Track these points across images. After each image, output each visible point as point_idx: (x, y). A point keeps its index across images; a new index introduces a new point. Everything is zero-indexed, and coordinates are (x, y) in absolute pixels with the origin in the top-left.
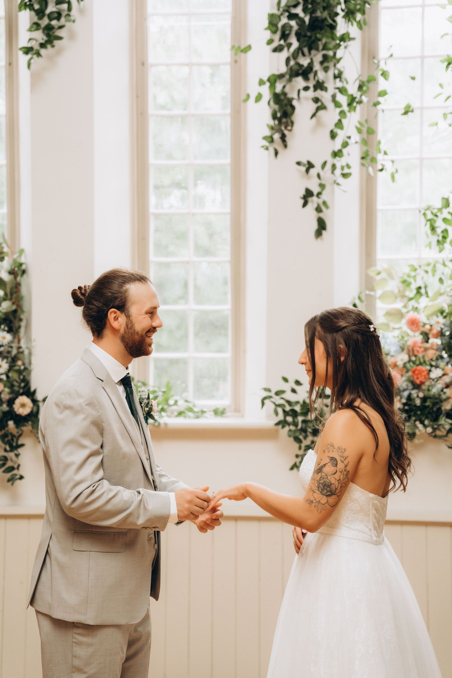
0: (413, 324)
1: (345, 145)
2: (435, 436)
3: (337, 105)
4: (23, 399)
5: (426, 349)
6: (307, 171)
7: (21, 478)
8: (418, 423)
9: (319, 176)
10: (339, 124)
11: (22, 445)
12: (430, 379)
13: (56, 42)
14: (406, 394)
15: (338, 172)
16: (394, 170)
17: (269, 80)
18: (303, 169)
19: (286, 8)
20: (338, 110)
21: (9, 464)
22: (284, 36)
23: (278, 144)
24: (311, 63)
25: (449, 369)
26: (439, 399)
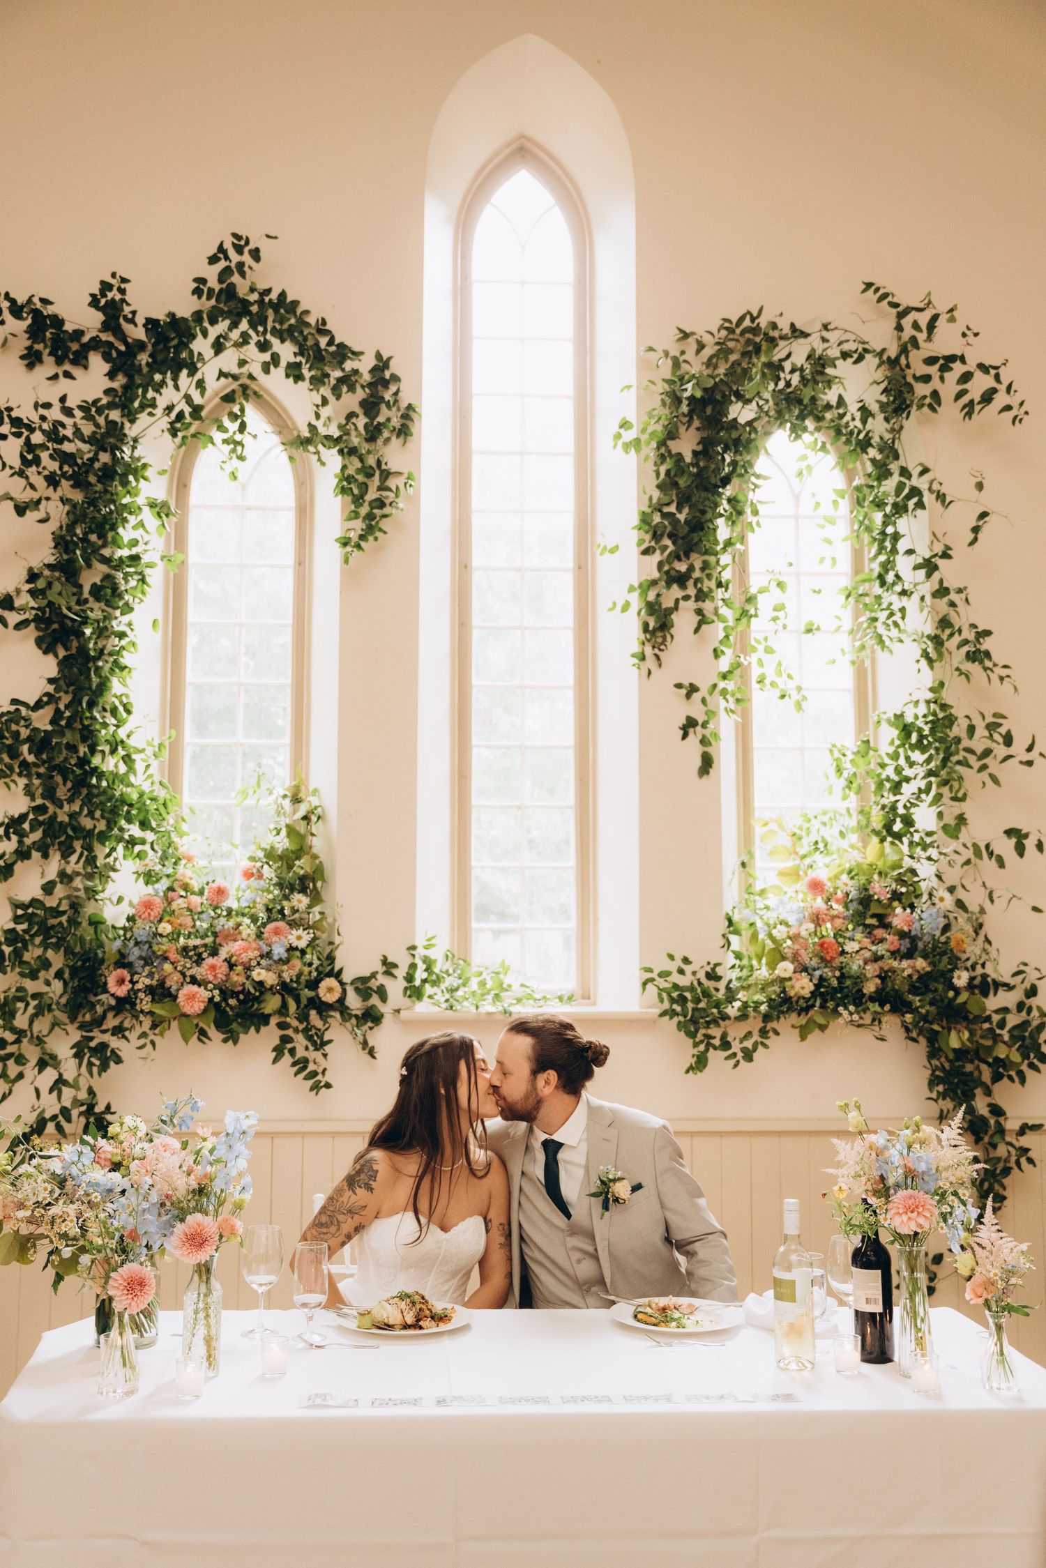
0: (816, 886)
1: (736, 665)
2: (859, 1026)
3: (722, 618)
4: (330, 982)
5: (833, 918)
6: (688, 696)
7: (328, 1086)
8: (841, 1009)
9: (704, 701)
10: (725, 641)
11: (330, 1041)
12: (843, 953)
13: (378, 534)
14: (817, 973)
15: (729, 697)
16: (799, 697)
17: (640, 586)
18: (684, 691)
19: (658, 507)
20: (721, 625)
21: (311, 1067)
22: (656, 536)
23: (650, 662)
24: (691, 569)
25: (867, 942)
26: (860, 979)
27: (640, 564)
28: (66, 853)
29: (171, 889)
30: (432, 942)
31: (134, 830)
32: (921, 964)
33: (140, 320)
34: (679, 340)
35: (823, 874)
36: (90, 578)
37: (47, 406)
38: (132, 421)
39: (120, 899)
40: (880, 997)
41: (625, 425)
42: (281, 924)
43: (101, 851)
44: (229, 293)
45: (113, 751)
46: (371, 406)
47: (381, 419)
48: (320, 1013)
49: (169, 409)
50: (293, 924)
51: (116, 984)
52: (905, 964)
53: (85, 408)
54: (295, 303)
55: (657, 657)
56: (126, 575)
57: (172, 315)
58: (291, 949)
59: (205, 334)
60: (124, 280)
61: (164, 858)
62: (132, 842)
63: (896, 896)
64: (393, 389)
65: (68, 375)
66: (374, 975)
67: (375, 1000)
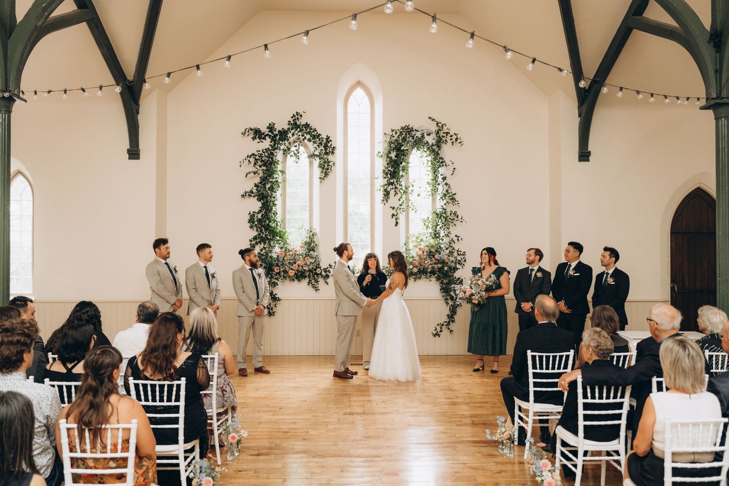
0: (420, 249)
1: (403, 203)
2: (426, 278)
3: (400, 192)
4: (319, 269)
5: (423, 256)
6: (393, 209)
7: (319, 290)
8: (423, 275)
10: (401, 197)
11: (319, 281)
12: (425, 263)
14: (419, 268)
15: (401, 210)
19: (387, 168)
20: (401, 194)
21: (315, 286)
22: (387, 175)
23: (385, 202)
24: (394, 182)
25: (429, 261)
26: (427, 269)
27: (383, 181)
28: (264, 244)
29: (286, 250)
31: (278, 238)
32: (440, 266)
33: (277, 130)
34: (392, 131)
35: (422, 247)
36: (268, 186)
37: (259, 151)
38: (276, 152)
39: (276, 253)
40: (431, 272)
41: (379, 152)
42: (308, 257)
43: (272, 243)
44: (295, 123)
45: (274, 223)
46: (326, 147)
47: (328, 151)
48: (317, 275)
49: (283, 150)
50: (311, 258)
51: (276, 270)
52: (435, 266)
53: (266, 150)
54: (309, 124)
55: (387, 201)
56: (275, 185)
57: (283, 129)
58: (311, 263)
59: (290, 132)
60: (274, 124)
61: (284, 244)
62: (278, 240)
63: (437, 251)
64: (330, 143)
65: (262, 142)
66: (328, 268)
67: (328, 273)
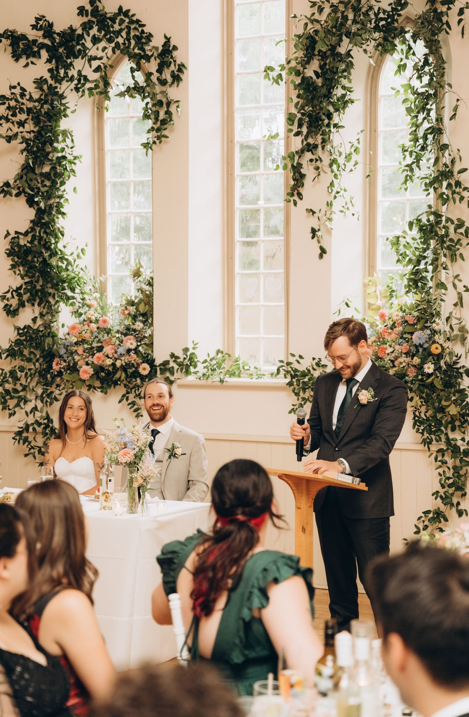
0: (382, 316)
4: (144, 365)
9: (319, 218)
13: (163, 139)
17: (290, 155)
19: (301, 108)
21: (136, 405)
22: (300, 125)
23: (296, 197)
24: (315, 143)
25: (398, 347)
27: (291, 142)
29: (84, 320)
30: (196, 346)
32: (416, 360)
33: (58, 32)
34: (311, 7)
39: (63, 325)
42: (131, 337)
44: (96, 11)
51: (55, 365)
53: (35, 82)
54: (128, 11)
56: (61, 166)
57: (70, 27)
59: (89, 35)
64: (174, 54)
65: (32, 63)
66: (168, 362)
67: (168, 374)
